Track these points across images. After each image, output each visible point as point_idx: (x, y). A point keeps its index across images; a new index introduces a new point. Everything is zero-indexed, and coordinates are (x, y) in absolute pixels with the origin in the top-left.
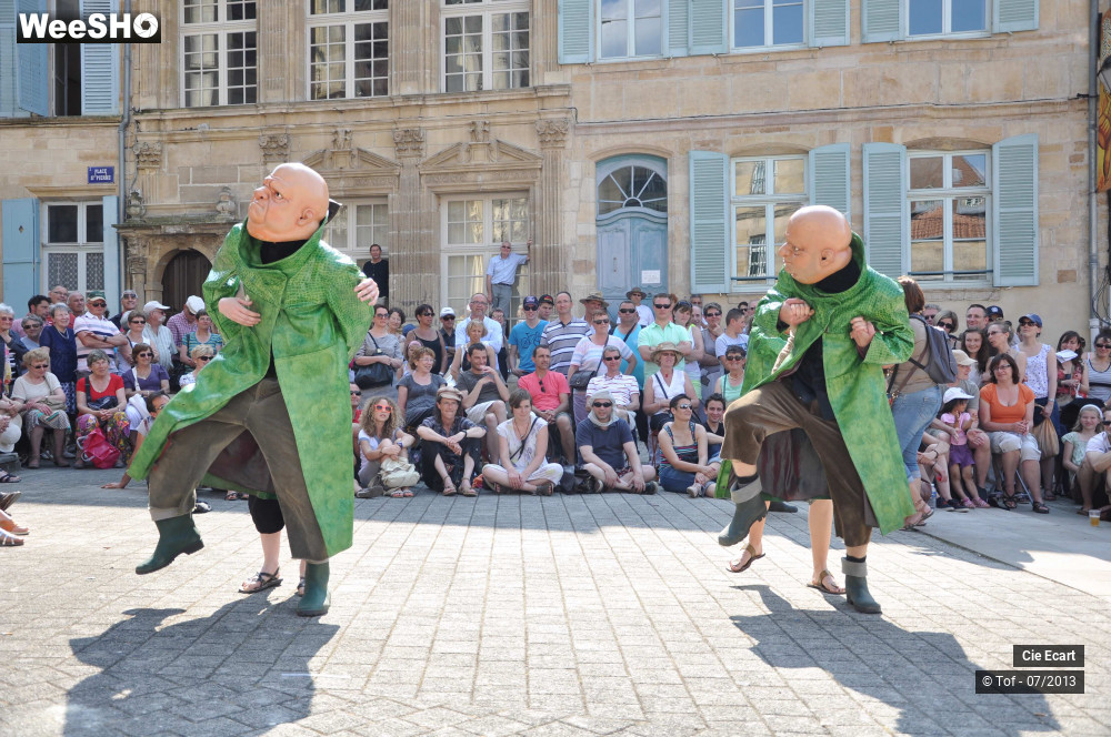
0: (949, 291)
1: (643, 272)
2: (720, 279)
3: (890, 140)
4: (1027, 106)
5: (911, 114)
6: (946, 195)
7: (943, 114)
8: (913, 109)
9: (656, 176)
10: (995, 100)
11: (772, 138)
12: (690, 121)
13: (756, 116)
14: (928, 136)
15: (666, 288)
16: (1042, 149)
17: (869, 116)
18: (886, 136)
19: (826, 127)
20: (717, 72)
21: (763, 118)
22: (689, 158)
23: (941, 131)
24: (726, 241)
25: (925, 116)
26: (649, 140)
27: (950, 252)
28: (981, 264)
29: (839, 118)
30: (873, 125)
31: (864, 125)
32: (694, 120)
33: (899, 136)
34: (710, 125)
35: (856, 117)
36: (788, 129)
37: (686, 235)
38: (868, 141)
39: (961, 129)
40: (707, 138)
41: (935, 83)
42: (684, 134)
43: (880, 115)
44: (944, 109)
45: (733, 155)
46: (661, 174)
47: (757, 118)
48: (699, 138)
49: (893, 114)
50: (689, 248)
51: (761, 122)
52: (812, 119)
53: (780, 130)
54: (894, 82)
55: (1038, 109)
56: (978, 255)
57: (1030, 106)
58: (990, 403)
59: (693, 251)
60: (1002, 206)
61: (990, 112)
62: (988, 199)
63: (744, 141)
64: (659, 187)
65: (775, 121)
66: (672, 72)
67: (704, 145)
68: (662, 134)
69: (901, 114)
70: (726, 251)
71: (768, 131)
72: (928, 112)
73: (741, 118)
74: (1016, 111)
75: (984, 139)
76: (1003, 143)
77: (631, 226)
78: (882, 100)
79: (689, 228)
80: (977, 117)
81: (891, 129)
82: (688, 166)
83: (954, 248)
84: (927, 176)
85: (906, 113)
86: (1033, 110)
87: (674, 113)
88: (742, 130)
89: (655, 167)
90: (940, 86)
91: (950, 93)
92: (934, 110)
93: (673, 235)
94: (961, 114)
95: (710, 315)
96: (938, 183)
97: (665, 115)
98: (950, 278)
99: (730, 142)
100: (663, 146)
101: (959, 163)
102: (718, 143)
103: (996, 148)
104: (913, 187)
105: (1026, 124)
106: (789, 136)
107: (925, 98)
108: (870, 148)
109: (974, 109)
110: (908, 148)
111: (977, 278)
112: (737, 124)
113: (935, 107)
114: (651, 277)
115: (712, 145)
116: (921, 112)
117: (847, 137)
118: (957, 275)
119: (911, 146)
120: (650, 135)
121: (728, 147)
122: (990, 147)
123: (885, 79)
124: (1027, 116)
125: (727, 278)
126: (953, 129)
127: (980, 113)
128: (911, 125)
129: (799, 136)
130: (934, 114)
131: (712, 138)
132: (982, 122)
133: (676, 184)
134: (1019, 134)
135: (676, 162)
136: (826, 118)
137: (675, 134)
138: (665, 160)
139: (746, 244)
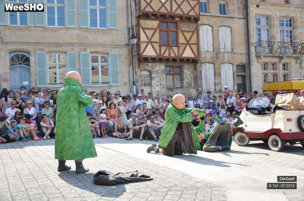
0: (101, 87)
1: (24, 82)
2: (45, 84)
3: (86, 51)
4: (116, 45)
5: (91, 45)
6: (99, 64)
7: (98, 46)
8: (91, 44)
9: (27, 57)
10: (109, 43)
11: (58, 49)
12: (36, 43)
13: (53, 43)
14: (95, 51)
15: (30, 86)
16: (119, 55)
17: (81, 45)
18: (85, 50)
19: (71, 47)
20: (43, 31)
21: (55, 44)
22: (36, 53)
23: (98, 50)
24: (46, 74)
25: (94, 46)
26: (25, 47)
27: (100, 78)
28: (107, 81)
29: (74, 45)
30: (83, 47)
31: (80, 47)
32: (37, 43)
33: (88, 50)
34: (41, 45)
35: (78, 45)
36: (62, 47)
37: (35, 72)
38: (81, 51)
39: (102, 50)
40: (41, 48)
41: (96, 38)
42: (34, 47)
43: (84, 45)
44: (99, 45)
45: (48, 53)
46: (28, 56)
47: (54, 44)
48: (38, 48)
49: (87, 45)
50: (36, 76)
51: (55, 45)
52: (67, 45)
53: (60, 47)
54: (87, 38)
55: (118, 46)
56: (107, 79)
57: (117, 45)
59: (37, 76)
60: (111, 68)
61: (108, 46)
62: (108, 65)
63: (50, 49)
64: (27, 60)
65: (58, 45)
66: (30, 30)
67: (40, 49)
68: (28, 46)
69: (89, 45)
70: (46, 77)
71: (57, 47)
72: (95, 45)
73: (49, 43)
74: (114, 46)
75: (107, 52)
76: (112, 53)
77: (19, 70)
78: (84, 41)
79: (36, 71)
80: (106, 47)
81: (87, 48)
82: (36, 54)
83: (102, 77)
84: (95, 60)
85: (90, 45)
86: (117, 46)
87: (32, 41)
88: (50, 46)
89: (27, 55)
90: (97, 39)
91: (100, 41)
92: (96, 45)
93: (32, 72)
94: (102, 46)
96: (98, 62)
97: (29, 41)
98: (101, 84)
99: (47, 49)
100: (28, 49)
101: (102, 57)
102: (44, 49)
103: (110, 54)
104: (92, 62)
105: (116, 49)
106: (62, 49)
107: (94, 42)
108: (82, 53)
109: (105, 45)
110: (90, 53)
111: (107, 84)
112: (49, 45)
113: (96, 44)
114: (26, 83)
115: (42, 50)
116: (93, 45)
117: (76, 50)
118: (102, 83)
119: (91, 53)
120: (25, 46)
121: (46, 50)
122: (109, 54)
123: (85, 37)
124: (116, 48)
125: (47, 84)
126: (100, 50)
127: (106, 46)
128: (91, 48)
129: (64, 49)
130: (96, 46)
131: (42, 48)
132: (107, 48)
133: (32, 59)
134: (114, 52)
135: (32, 53)
136: (71, 45)
137: (32, 46)
138: (29, 53)
139: (53, 75)
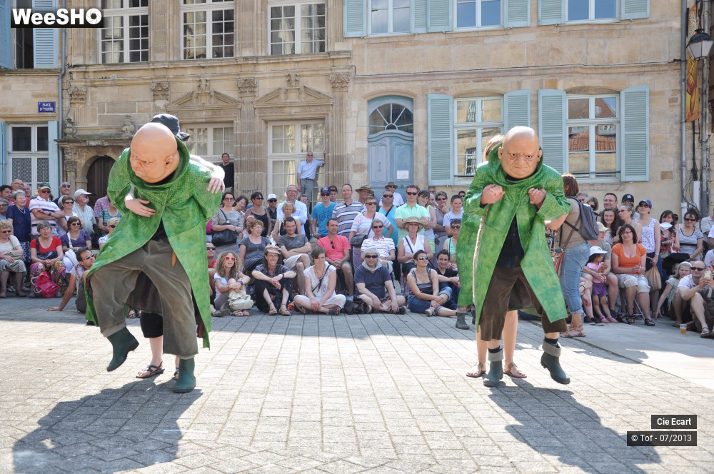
0: (593, 185)
1: (398, 171)
2: (447, 176)
3: (555, 88)
4: (642, 66)
5: (569, 70)
6: (591, 123)
7: (589, 72)
8: (571, 68)
9: (406, 110)
10: (622, 62)
11: (481, 86)
12: (428, 75)
13: (470, 72)
14: (580, 85)
15: (413, 182)
16: (651, 94)
17: (542, 72)
18: (553, 85)
19: (515, 79)
20: (445, 43)
21: (475, 73)
22: (427, 98)
23: (588, 82)
24: (451, 151)
25: (578, 72)
26: (402, 87)
27: (593, 160)
28: (613, 167)
29: (523, 73)
30: (545, 78)
31: (539, 78)
32: (431, 74)
33: (562, 85)
34: (441, 77)
35: (534, 73)
36: (491, 80)
37: (425, 148)
38: (542, 88)
39: (601, 81)
40: (439, 85)
41: (584, 51)
42: (424, 83)
43: (549, 72)
44: (590, 68)
45: (456, 97)
46: (410, 108)
47: (471, 73)
48: (434, 85)
49: (558, 71)
50: (427, 156)
51: (474, 76)
52: (505, 74)
53: (486, 81)
54: (558, 51)
55: (649, 69)
56: (611, 161)
57: (644, 66)
58: (619, 256)
59: (430, 158)
60: (626, 130)
61: (619, 70)
62: (617, 125)
63: (462, 88)
64: (408, 117)
65: (482, 75)
66: (417, 43)
67: (437, 90)
68: (410, 83)
69: (563, 71)
70: (451, 159)
71: (478, 82)
72: (580, 70)
73: (461, 73)
74: (636, 69)
75: (615, 87)
76: (627, 90)
77: (390, 141)
78: (550, 62)
79: (427, 144)
80: (611, 73)
81: (556, 81)
82: (427, 102)
83: (596, 157)
84: (579, 111)
85: (566, 71)
86: (646, 69)
87: (418, 70)
88: (461, 81)
89: (406, 104)
90: (587, 53)
91: (594, 58)
92: (584, 68)
93: (417, 148)
94: (601, 71)
95: (440, 199)
96: (586, 115)
97: (412, 71)
98: (593, 176)
99: (454, 88)
100: (410, 90)
101: (599, 103)
102: (446, 89)
103: (622, 93)
104: (570, 117)
105: (642, 78)
106: (491, 85)
107: (578, 61)
108: (543, 93)
109: (609, 68)
110: (567, 93)
111: (610, 176)
112: (459, 77)
113: (584, 67)
114: (403, 175)
115: (442, 90)
116: (576, 70)
117: (528, 85)
118: (598, 174)
119: (569, 92)
120: (403, 84)
121: (452, 92)
122: (619, 93)
123: (553, 49)
124: (642, 73)
125: (452, 176)
126: (596, 81)
127: (613, 71)
128: (569, 78)
129: (498, 84)
130: (584, 71)
131: (443, 86)
132: (614, 76)
133: (419, 115)
134: (636, 84)
135: (419, 101)
136: (515, 73)
137: (419, 83)
138: (412, 100)
139: (464, 153)
